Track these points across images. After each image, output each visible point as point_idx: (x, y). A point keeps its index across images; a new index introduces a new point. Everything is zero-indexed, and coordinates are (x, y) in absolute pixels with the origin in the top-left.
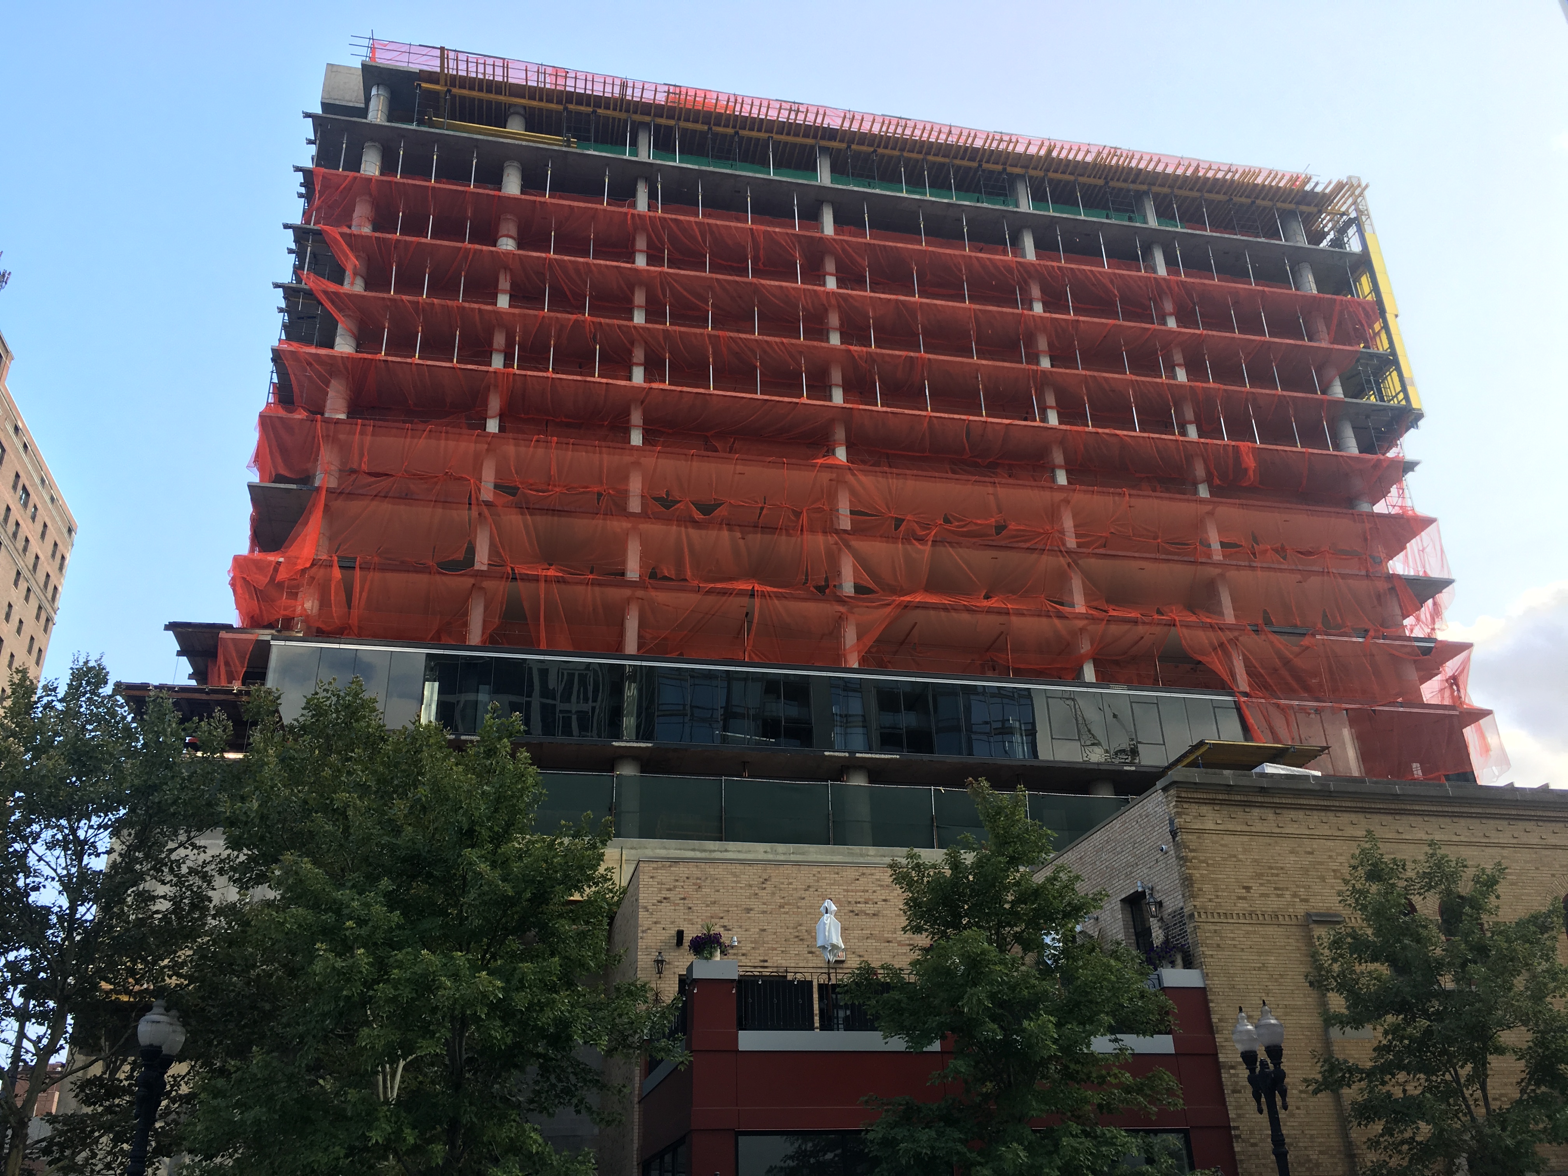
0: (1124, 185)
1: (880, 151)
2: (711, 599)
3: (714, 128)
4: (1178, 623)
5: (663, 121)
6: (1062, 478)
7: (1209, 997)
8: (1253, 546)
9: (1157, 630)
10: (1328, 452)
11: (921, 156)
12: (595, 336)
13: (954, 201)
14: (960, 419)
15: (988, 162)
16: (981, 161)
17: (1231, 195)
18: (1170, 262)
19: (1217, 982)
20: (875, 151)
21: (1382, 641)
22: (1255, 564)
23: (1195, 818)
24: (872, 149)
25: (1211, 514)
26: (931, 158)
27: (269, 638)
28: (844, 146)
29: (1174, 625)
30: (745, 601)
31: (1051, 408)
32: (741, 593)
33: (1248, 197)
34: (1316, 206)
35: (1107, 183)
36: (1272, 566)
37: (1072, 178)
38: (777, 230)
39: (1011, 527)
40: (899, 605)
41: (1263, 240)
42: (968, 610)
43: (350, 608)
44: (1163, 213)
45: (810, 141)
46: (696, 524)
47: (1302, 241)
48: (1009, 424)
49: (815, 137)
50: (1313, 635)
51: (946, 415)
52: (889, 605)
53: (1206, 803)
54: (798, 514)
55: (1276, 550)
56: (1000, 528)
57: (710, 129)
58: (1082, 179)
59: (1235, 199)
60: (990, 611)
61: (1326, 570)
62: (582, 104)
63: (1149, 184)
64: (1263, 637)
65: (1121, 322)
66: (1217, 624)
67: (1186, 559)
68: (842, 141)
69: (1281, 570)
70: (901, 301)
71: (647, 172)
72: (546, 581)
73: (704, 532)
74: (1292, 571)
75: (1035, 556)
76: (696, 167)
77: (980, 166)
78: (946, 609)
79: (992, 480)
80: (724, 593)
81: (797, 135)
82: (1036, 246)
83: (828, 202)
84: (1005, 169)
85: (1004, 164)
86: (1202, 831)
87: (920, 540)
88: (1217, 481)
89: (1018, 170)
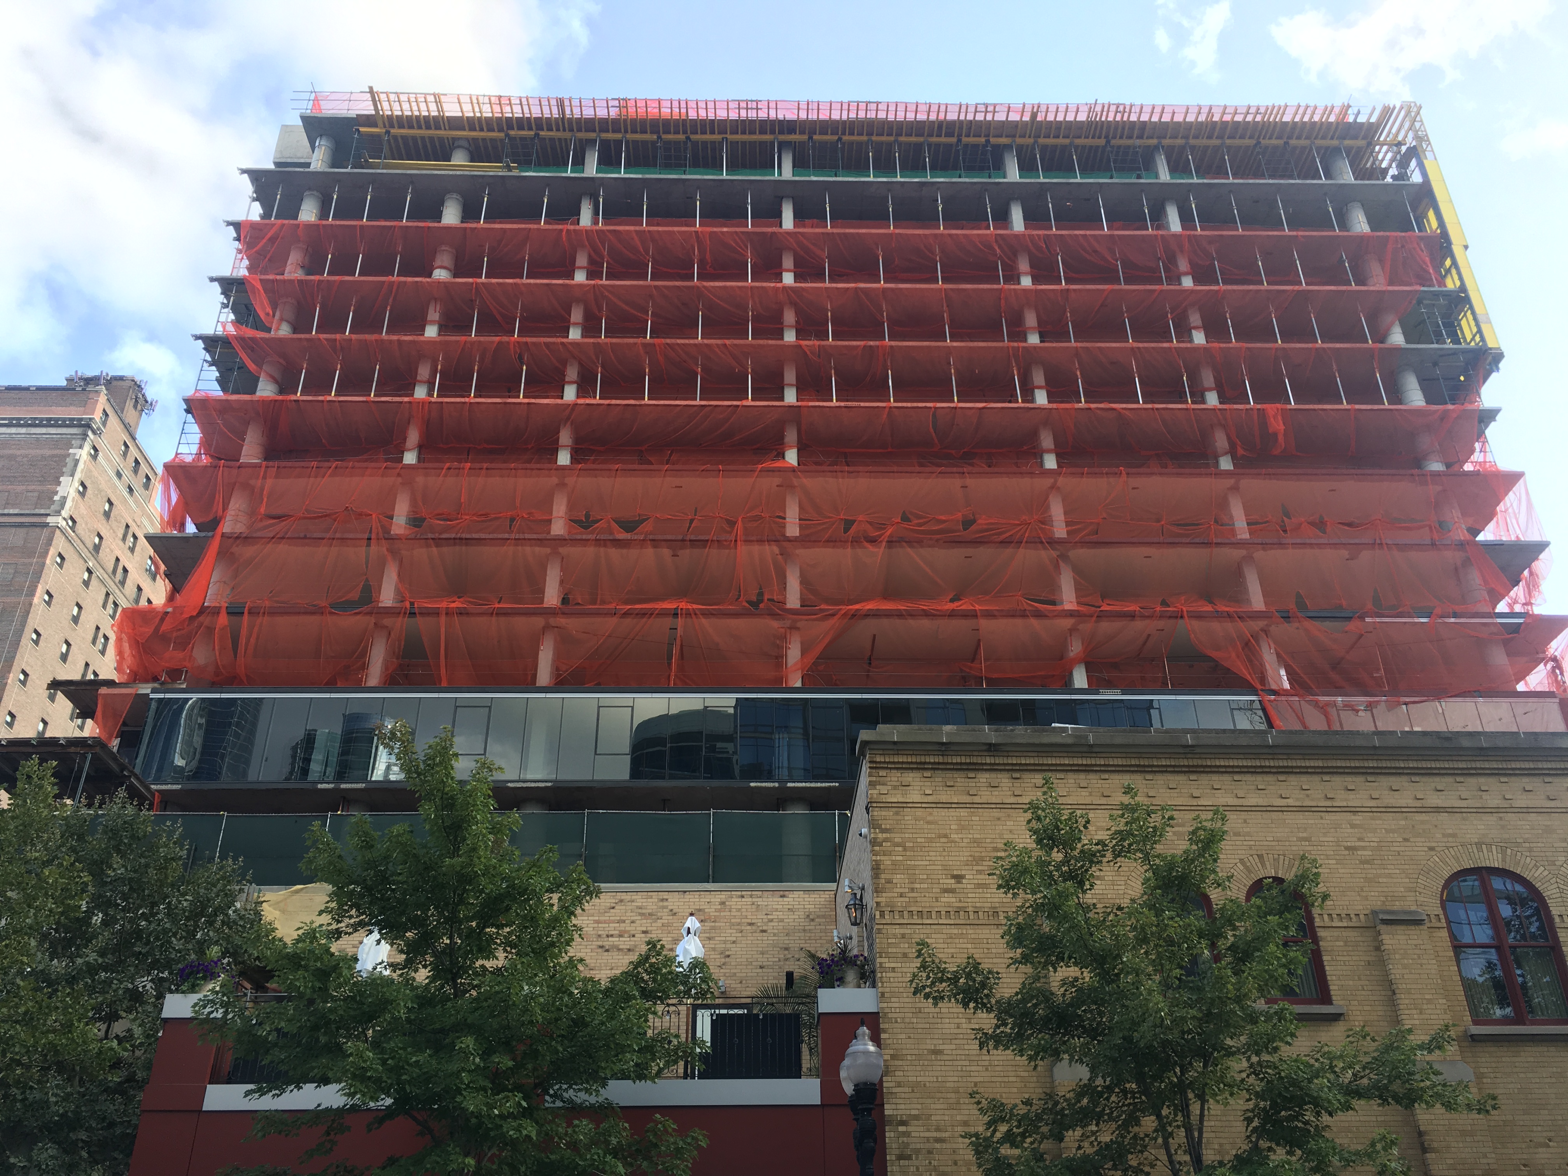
0: (1129, 142)
1: (846, 138)
2: (628, 621)
3: (664, 136)
4: (1185, 614)
5: (610, 136)
6: (1050, 462)
7: (882, 1026)
8: (1283, 521)
9: (1161, 624)
10: (1382, 407)
11: (892, 139)
12: (521, 357)
13: (929, 179)
14: (926, 407)
15: (968, 136)
16: (960, 135)
17: (1259, 137)
18: (1186, 218)
19: (897, 1005)
20: (840, 139)
21: (1452, 620)
22: (1284, 541)
23: (895, 788)
24: (836, 137)
25: (1235, 488)
26: (903, 139)
27: (148, 691)
28: (805, 137)
29: (1182, 617)
30: (668, 621)
31: (1039, 387)
32: (663, 613)
33: (1279, 137)
34: (1363, 138)
35: (1108, 142)
36: (1308, 541)
37: (1067, 141)
38: (725, 229)
39: (980, 521)
40: (845, 614)
41: (1298, 181)
42: (926, 614)
43: (236, 656)
44: (1177, 167)
45: (768, 137)
46: (618, 543)
47: (1347, 177)
48: (984, 408)
49: (773, 132)
50: (1362, 618)
51: (909, 405)
52: (833, 615)
53: (912, 769)
54: (732, 523)
55: (1312, 524)
56: (968, 523)
57: (659, 137)
58: (1078, 141)
59: (1263, 142)
60: (952, 614)
61: (1378, 541)
62: (523, 129)
63: (1159, 138)
64: (1296, 625)
65: (1123, 286)
66: (1236, 612)
67: (1197, 540)
68: (802, 132)
69: (1319, 546)
70: (861, 289)
71: (590, 188)
72: (447, 614)
73: (625, 551)
74: (1335, 545)
75: (1009, 551)
76: (640, 176)
77: (959, 140)
78: (900, 615)
79: (961, 470)
80: (642, 614)
81: (752, 132)
82: (1025, 218)
83: (788, 197)
84: (988, 141)
85: (987, 136)
86: (902, 806)
87: (873, 541)
88: (1240, 452)
89: (1004, 140)
